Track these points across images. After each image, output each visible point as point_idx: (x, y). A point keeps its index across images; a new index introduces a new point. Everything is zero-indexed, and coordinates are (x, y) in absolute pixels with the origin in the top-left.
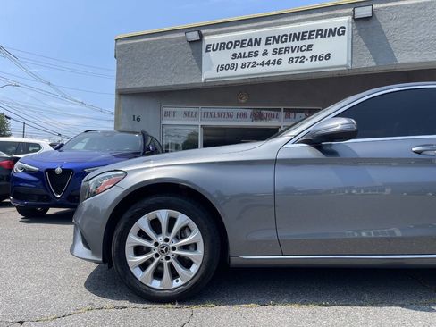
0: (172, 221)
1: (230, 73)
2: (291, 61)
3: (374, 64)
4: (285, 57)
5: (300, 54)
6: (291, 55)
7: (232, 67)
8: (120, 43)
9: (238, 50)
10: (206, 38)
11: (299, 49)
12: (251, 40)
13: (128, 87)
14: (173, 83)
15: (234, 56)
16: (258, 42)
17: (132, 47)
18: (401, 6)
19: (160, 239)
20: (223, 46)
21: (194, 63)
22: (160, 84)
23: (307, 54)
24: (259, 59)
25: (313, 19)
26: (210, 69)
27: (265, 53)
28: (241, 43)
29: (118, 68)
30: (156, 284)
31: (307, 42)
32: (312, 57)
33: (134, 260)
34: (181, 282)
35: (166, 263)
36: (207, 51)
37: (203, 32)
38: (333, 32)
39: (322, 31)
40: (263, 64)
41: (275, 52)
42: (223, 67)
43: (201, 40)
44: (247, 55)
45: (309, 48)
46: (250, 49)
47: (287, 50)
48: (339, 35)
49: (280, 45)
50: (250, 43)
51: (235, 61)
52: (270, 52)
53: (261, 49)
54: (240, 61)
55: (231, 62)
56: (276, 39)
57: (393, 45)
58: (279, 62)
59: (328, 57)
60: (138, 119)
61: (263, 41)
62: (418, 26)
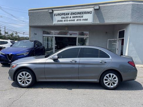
0: (26, 74)
1: (61, 22)
2: (77, 20)
3: (99, 23)
4: (76, 19)
5: (80, 18)
6: (77, 18)
7: (61, 21)
8: (30, 11)
9: (63, 16)
10: (54, 12)
11: (80, 17)
12: (67, 13)
13: (32, 25)
14: (45, 24)
15: (62, 18)
16: (68, 14)
17: (33, 13)
18: (107, 6)
19: (24, 77)
20: (59, 14)
21: (51, 19)
22: (41, 25)
23: (82, 19)
24: (69, 19)
25: (84, 8)
26: (55, 21)
27: (70, 17)
28: (64, 14)
29: (29, 19)
30: (23, 85)
31: (82, 15)
32: (83, 20)
33: (19, 80)
34: (27, 84)
35: (25, 81)
36: (54, 16)
37: (53, 10)
38: (88, 13)
39: (86, 12)
40: (70, 21)
41: (73, 17)
42: (59, 21)
43: (53, 12)
44: (65, 18)
45: (82, 17)
46: (66, 16)
47: (76, 17)
48: (90, 13)
49: (74, 15)
50: (66, 14)
51: (62, 19)
52: (72, 17)
53: (69, 16)
54: (63, 19)
55: (61, 19)
56: (74, 14)
57: (104, 17)
58: (74, 20)
59: (87, 20)
60: (36, 34)
61: (70, 14)
62: (111, 12)
